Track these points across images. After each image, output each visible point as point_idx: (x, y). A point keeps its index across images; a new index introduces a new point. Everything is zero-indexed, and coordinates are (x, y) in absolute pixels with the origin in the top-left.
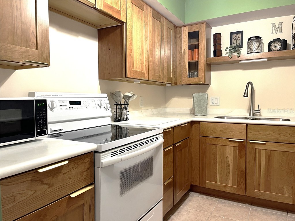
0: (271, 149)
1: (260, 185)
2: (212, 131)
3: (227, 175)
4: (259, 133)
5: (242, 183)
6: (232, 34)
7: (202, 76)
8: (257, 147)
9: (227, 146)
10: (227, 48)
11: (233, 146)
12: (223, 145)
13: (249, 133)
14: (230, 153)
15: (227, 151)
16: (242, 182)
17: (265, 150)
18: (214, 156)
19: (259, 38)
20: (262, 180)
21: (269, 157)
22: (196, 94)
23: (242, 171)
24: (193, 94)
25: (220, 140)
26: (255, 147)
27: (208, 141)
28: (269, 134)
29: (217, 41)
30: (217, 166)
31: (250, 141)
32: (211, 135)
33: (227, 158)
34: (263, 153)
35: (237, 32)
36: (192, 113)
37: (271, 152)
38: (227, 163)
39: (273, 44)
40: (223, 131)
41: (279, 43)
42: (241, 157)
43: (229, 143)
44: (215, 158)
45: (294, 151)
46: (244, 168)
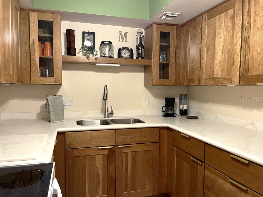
0: (135, 151)
1: (127, 186)
2: (80, 142)
3: (97, 186)
4: (126, 137)
5: (112, 190)
6: (84, 33)
7: (58, 77)
8: (125, 150)
9: (97, 156)
10: (81, 48)
11: (103, 154)
12: (93, 154)
13: (118, 138)
14: (99, 162)
15: (97, 160)
16: (112, 188)
17: (131, 152)
18: (83, 169)
19: (110, 43)
20: (129, 181)
21: (134, 158)
22: (51, 97)
23: (112, 177)
24: (48, 97)
25: (90, 150)
26: (123, 151)
27: (76, 153)
28: (134, 137)
29: (71, 37)
30: (86, 179)
31: (119, 146)
32: (79, 145)
33: (97, 167)
34: (129, 155)
35: (89, 32)
36: (40, 117)
37: (135, 153)
38: (96, 173)
39: (123, 52)
40: (92, 139)
41: (128, 52)
42: (111, 164)
43: (99, 151)
44: (84, 171)
45: (152, 149)
46: (113, 174)
